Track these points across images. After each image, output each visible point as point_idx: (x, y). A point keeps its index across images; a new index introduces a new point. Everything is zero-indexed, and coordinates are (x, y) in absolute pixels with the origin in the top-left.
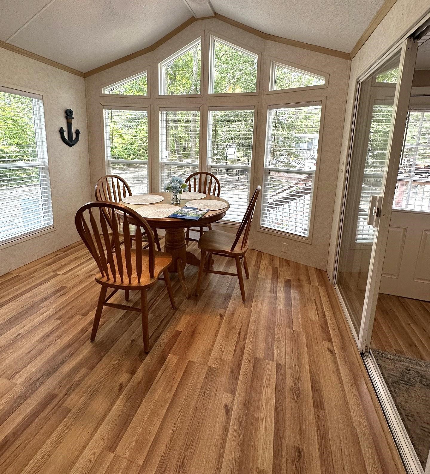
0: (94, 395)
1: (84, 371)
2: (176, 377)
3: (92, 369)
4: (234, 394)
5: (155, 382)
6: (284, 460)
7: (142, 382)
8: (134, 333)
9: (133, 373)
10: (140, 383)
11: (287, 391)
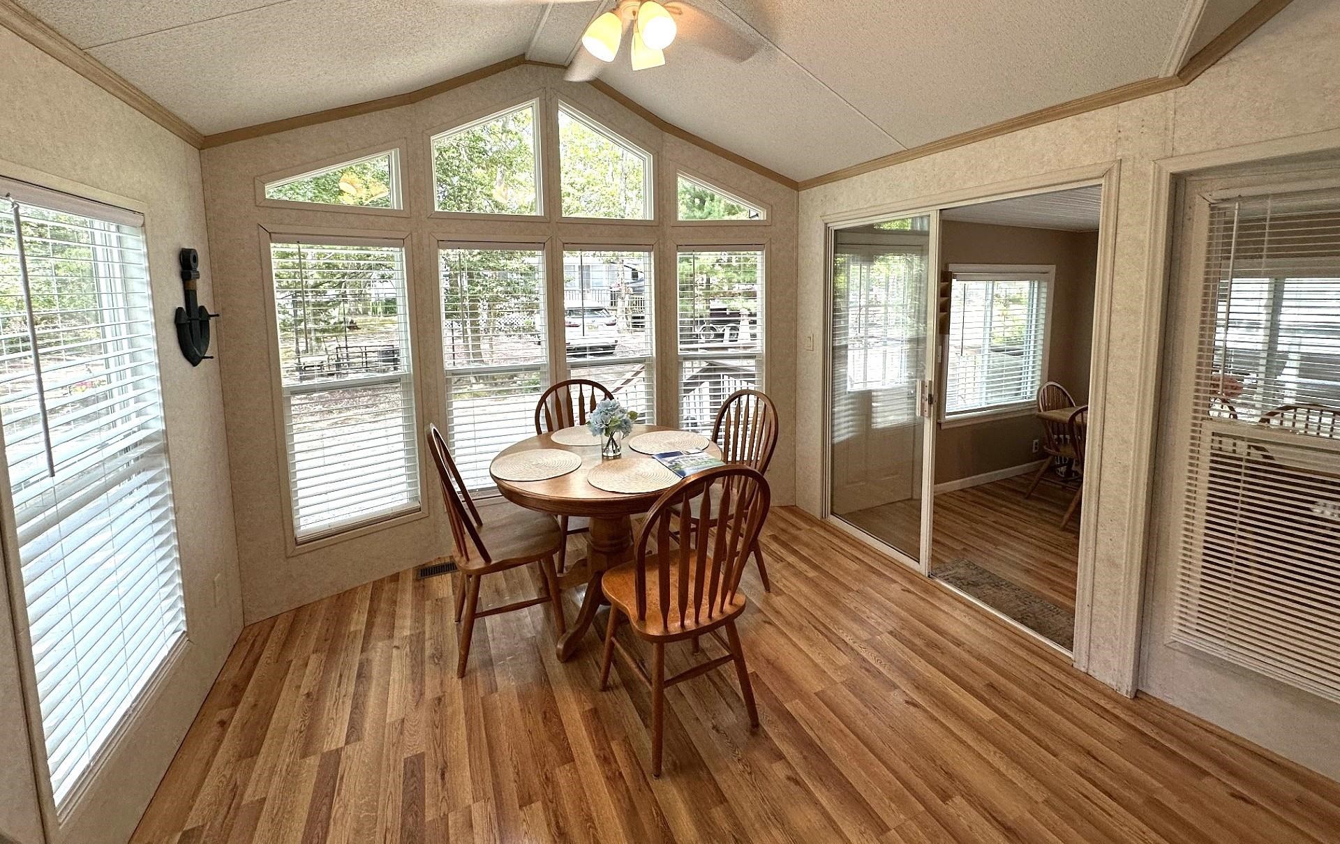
0: (781, 818)
1: (717, 813)
2: (828, 718)
3: (722, 799)
4: (899, 687)
5: (818, 742)
6: (994, 701)
7: (805, 753)
8: (697, 719)
9: (780, 756)
10: (805, 758)
11: (924, 648)
